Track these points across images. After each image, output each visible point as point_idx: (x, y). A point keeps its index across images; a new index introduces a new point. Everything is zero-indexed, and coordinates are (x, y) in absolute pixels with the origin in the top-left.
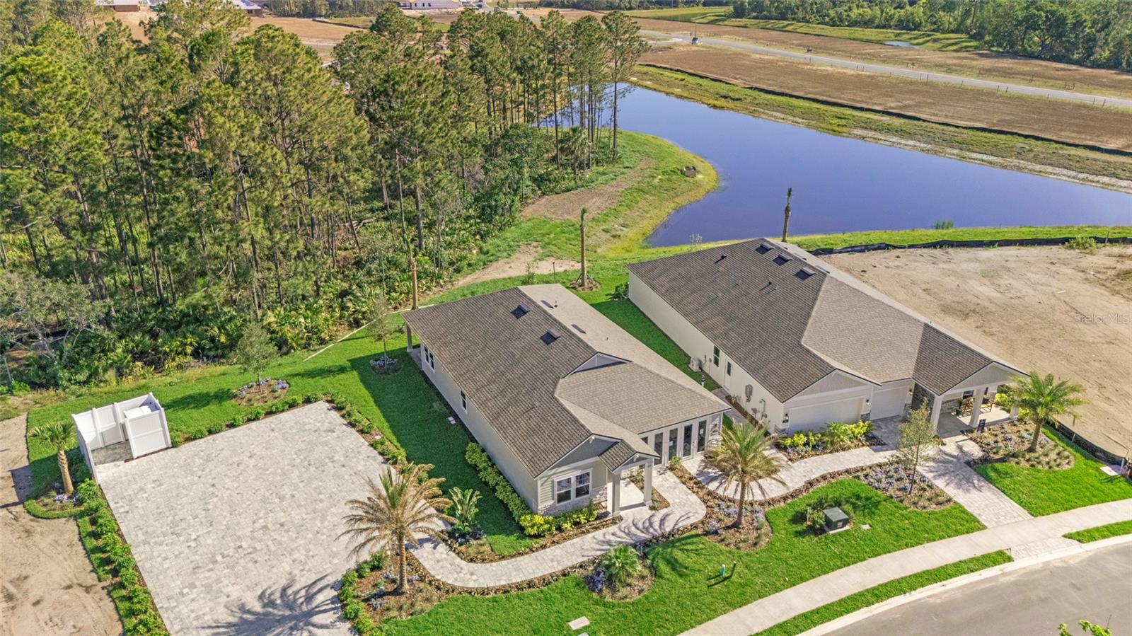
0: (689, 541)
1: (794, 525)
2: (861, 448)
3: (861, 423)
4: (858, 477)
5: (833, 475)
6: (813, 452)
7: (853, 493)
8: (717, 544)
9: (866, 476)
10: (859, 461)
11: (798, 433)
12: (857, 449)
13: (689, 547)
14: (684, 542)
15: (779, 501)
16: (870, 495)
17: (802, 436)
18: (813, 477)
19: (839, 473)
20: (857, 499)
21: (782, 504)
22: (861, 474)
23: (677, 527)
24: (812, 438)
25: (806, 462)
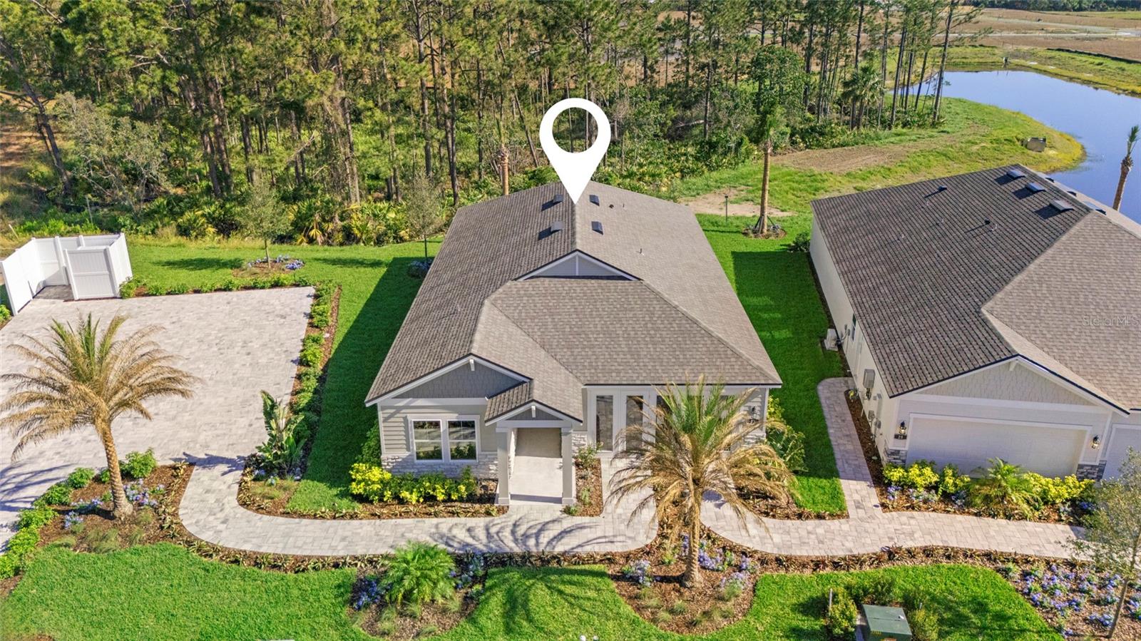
0: (575, 578)
1: (800, 616)
2: (1051, 525)
3: (1071, 480)
4: (1006, 573)
5: (950, 554)
6: (942, 506)
7: (974, 598)
8: (622, 600)
9: (1025, 575)
10: (1030, 544)
11: (922, 464)
12: (1042, 524)
13: (569, 589)
14: (566, 577)
15: (804, 566)
16: (1009, 612)
17: (928, 471)
18: (908, 544)
19: (968, 554)
20: (975, 612)
21: (807, 573)
22: (1016, 571)
23: (579, 550)
24: (949, 480)
25: (912, 518)
